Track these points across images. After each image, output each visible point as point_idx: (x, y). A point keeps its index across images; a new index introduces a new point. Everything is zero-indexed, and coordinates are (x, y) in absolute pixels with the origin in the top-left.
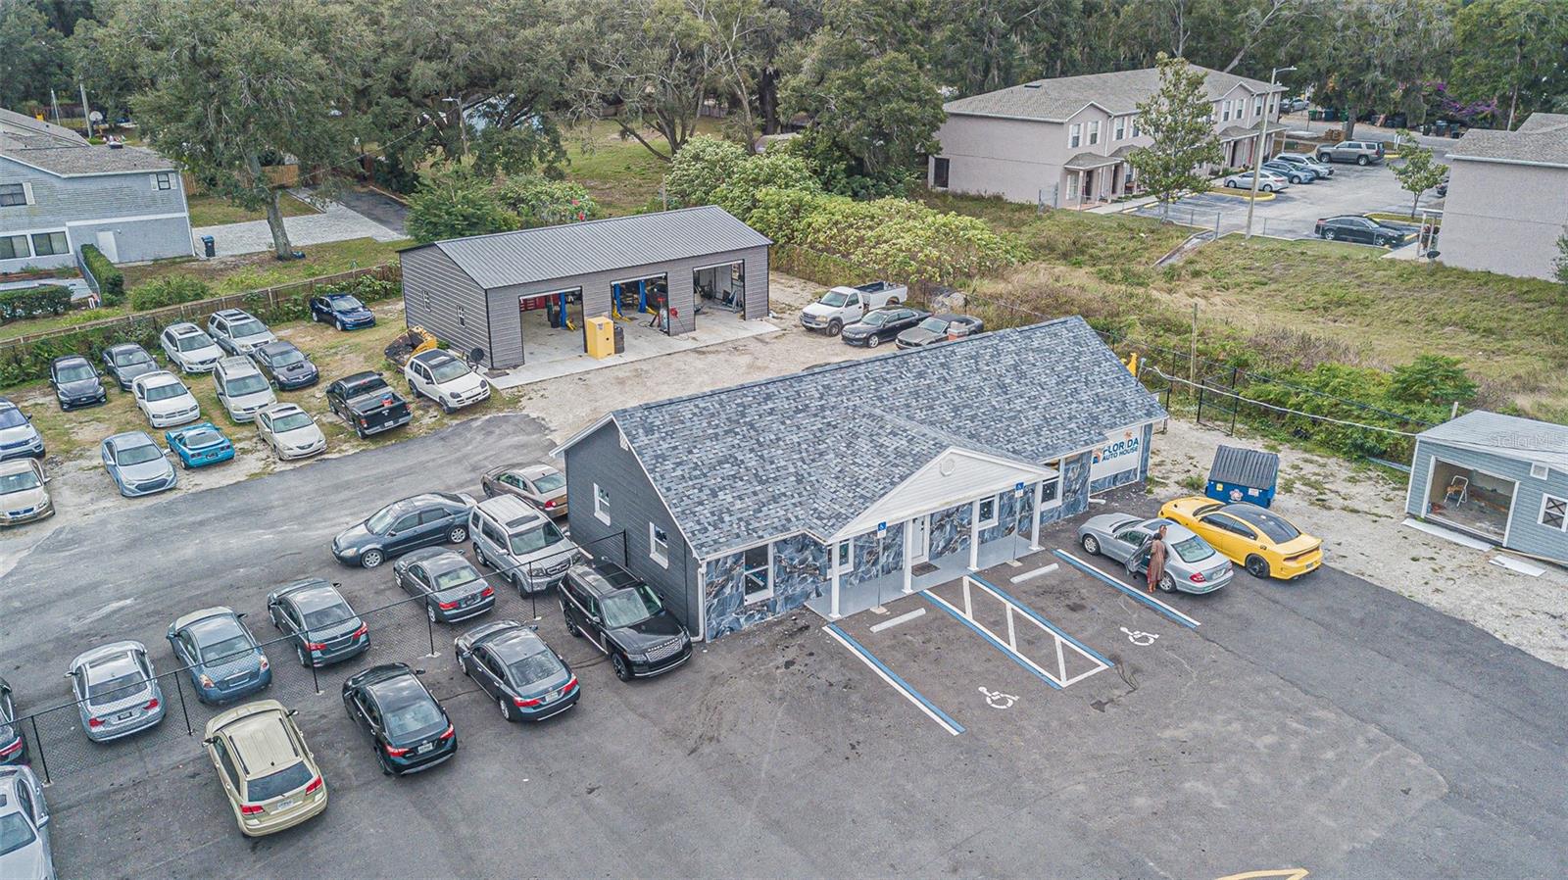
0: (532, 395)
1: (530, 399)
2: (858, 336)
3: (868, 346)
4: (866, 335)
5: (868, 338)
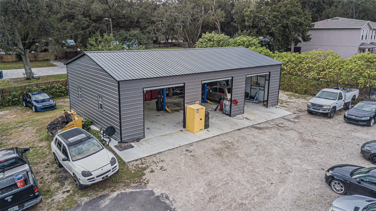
0: (154, 167)
1: (152, 171)
2: (363, 119)
3: (369, 125)
4: (369, 118)
5: (370, 120)
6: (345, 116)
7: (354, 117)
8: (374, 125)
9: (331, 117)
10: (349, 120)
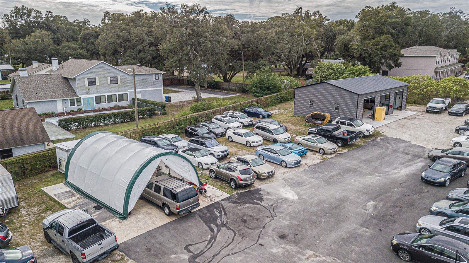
2: (460, 112)
3: (462, 116)
4: (462, 112)
5: (463, 113)
6: (449, 112)
7: (454, 112)
8: (465, 116)
9: (440, 114)
10: (451, 114)
